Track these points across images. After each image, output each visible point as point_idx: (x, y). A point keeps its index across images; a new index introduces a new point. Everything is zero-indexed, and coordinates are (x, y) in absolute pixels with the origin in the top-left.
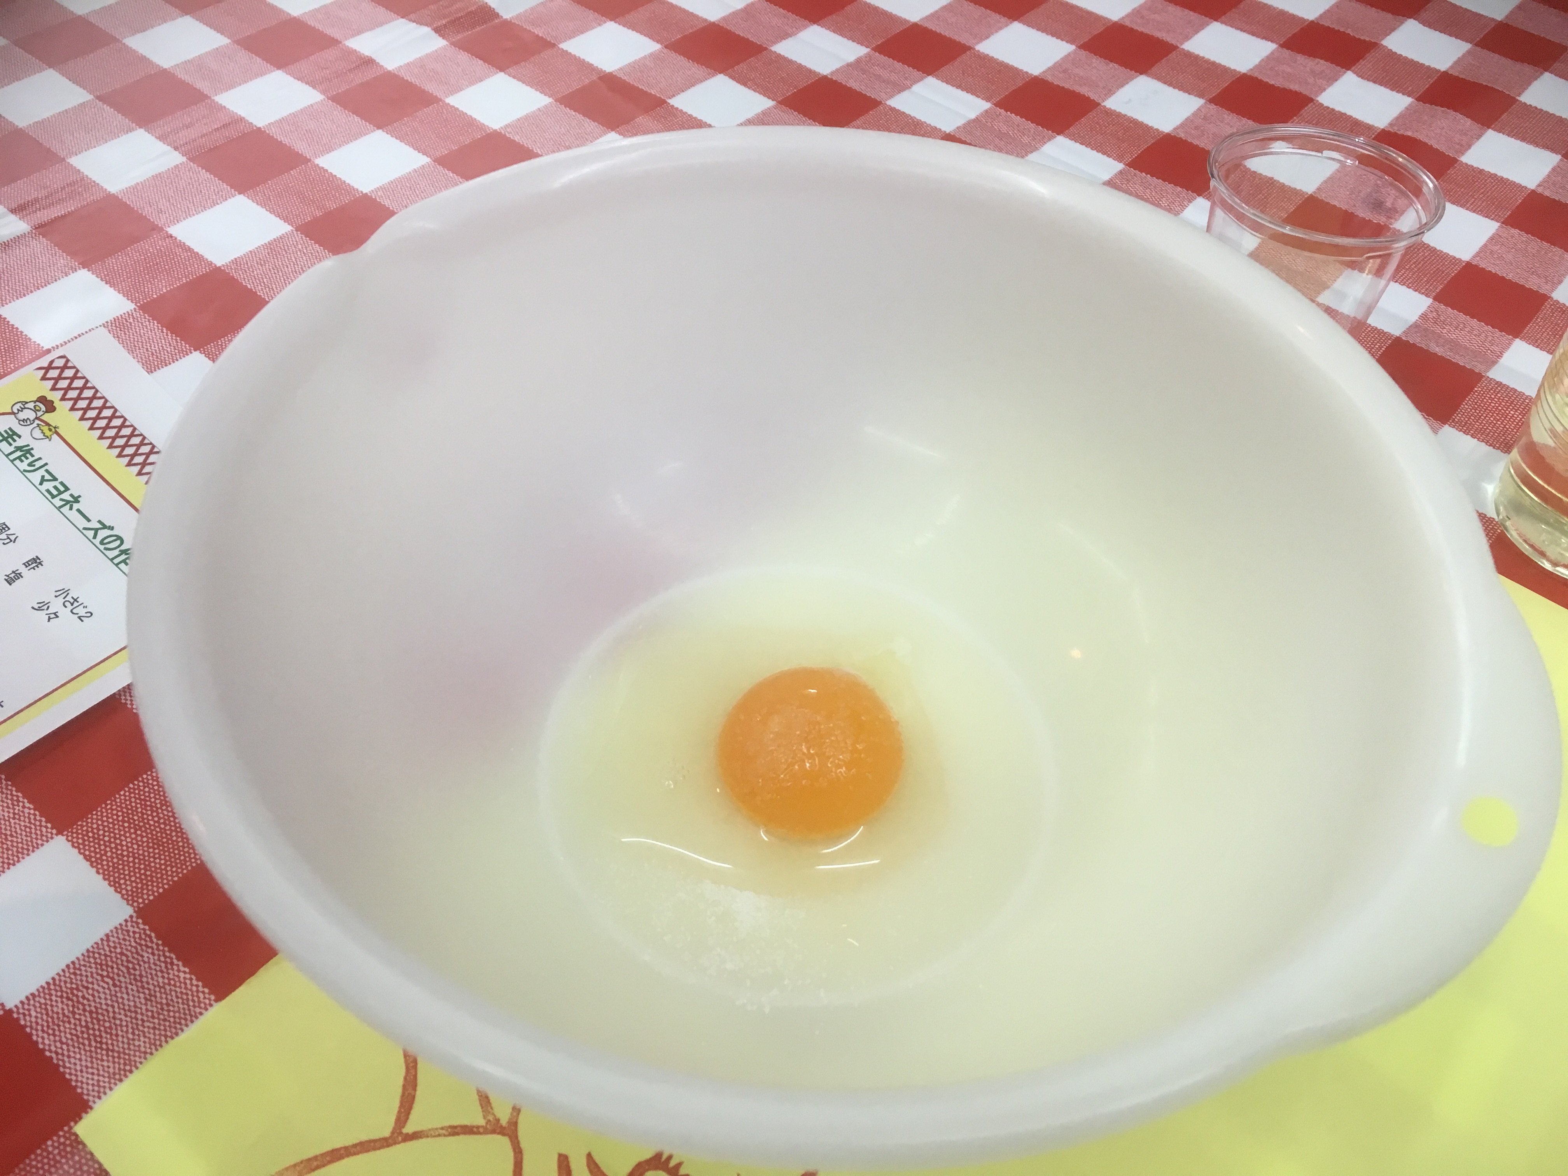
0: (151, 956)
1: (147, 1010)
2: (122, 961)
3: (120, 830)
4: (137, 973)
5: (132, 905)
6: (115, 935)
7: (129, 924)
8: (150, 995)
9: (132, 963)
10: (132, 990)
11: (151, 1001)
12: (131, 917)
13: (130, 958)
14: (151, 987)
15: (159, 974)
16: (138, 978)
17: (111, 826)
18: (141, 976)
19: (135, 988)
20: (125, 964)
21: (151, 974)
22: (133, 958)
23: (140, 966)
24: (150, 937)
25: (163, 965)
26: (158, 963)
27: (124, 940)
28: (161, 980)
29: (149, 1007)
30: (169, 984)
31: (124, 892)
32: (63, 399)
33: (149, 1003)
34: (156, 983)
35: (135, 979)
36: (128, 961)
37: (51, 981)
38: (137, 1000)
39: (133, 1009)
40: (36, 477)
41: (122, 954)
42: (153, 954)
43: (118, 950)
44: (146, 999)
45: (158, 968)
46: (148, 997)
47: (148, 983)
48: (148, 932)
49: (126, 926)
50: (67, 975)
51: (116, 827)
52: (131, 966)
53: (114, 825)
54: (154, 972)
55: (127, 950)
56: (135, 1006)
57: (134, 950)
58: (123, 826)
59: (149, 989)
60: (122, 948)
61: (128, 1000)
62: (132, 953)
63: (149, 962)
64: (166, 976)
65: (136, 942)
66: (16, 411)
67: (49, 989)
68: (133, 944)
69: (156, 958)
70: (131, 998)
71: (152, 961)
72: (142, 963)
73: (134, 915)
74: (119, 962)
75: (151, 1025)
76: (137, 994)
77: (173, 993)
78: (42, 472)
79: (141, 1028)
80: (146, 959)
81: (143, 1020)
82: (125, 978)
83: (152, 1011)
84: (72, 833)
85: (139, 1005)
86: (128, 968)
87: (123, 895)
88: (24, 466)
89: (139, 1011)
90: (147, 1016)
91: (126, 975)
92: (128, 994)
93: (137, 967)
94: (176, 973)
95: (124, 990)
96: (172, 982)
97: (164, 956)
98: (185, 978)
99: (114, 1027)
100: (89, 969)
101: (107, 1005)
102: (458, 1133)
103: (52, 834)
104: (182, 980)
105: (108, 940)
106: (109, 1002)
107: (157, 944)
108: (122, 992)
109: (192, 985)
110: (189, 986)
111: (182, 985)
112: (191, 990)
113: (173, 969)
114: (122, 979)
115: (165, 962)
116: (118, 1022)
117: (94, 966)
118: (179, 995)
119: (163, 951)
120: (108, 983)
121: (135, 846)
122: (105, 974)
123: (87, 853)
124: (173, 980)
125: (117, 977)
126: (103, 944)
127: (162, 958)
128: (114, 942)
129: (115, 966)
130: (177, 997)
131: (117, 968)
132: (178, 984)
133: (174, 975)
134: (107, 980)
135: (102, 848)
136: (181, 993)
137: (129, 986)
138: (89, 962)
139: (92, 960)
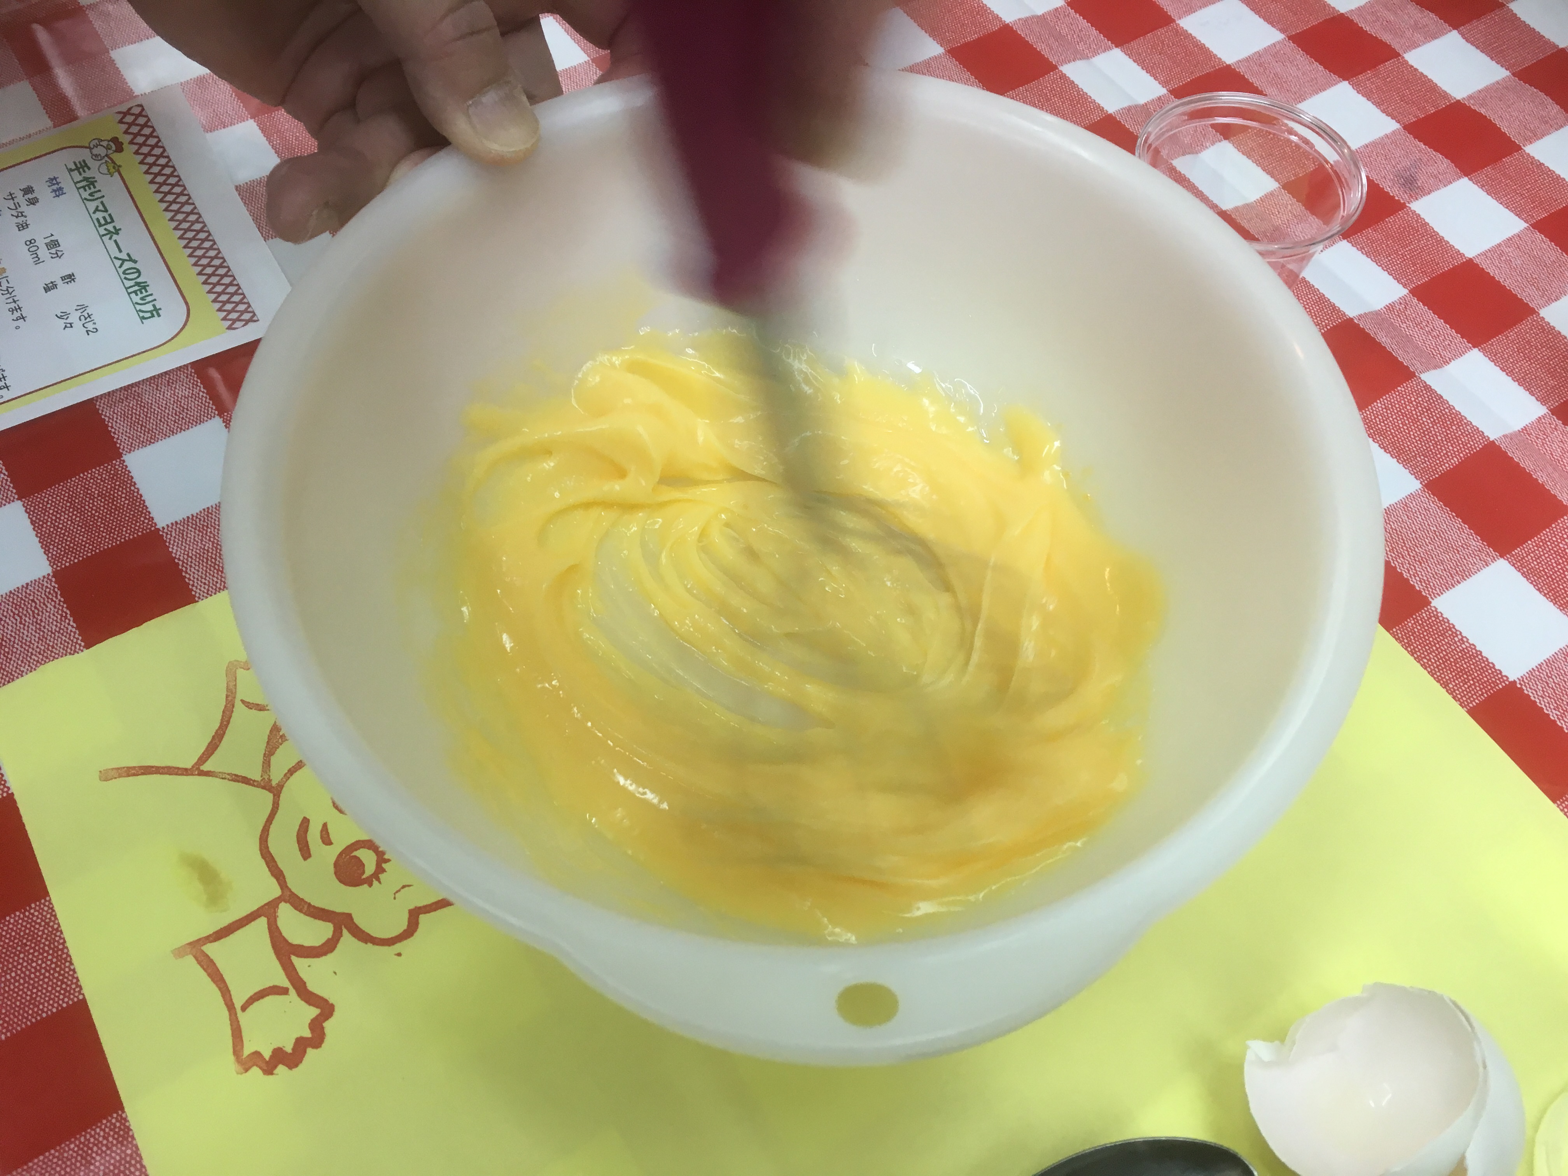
0: (53, 609)
1: (37, 647)
2: (31, 606)
3: (62, 507)
4: (39, 618)
5: (52, 567)
6: (33, 585)
7: (45, 580)
8: (43, 636)
9: (38, 610)
10: (32, 629)
11: (42, 641)
12: (49, 575)
13: (38, 606)
14: (46, 631)
15: (55, 623)
16: (39, 622)
17: (57, 502)
18: (41, 620)
19: (34, 628)
20: (33, 609)
21: (49, 621)
22: (40, 606)
23: (43, 613)
24: (56, 593)
25: (59, 617)
26: (56, 614)
27: (38, 591)
28: (54, 627)
29: (40, 646)
30: (59, 632)
31: (50, 555)
32: (131, 142)
33: (40, 642)
34: (50, 629)
35: (36, 622)
36: (36, 608)
38: (33, 638)
39: (28, 644)
40: (92, 206)
41: (33, 601)
42: (55, 607)
43: (31, 598)
44: (39, 638)
45: (55, 618)
46: (41, 637)
47: (44, 627)
48: (56, 590)
49: (43, 581)
51: (61, 504)
52: (36, 611)
53: (60, 502)
54: (51, 620)
55: (37, 599)
56: (30, 642)
57: (42, 601)
58: (66, 505)
59: (44, 632)
60: (34, 596)
61: (27, 636)
62: (40, 602)
63: (50, 612)
64: (59, 625)
65: (45, 595)
66: (92, 147)
68: (43, 596)
69: (56, 610)
70: (30, 635)
71: (52, 612)
72: (44, 611)
73: (51, 574)
74: (29, 606)
75: (36, 659)
76: (34, 633)
77: (59, 640)
78: (97, 203)
79: (29, 659)
80: (48, 610)
81: (32, 654)
82: (30, 619)
83: (40, 649)
84: (29, 501)
85: (33, 642)
86: (33, 612)
87: (48, 557)
88: (85, 195)
89: (32, 646)
90: (36, 651)
91: (31, 618)
92: (28, 631)
93: (40, 613)
94: (66, 626)
95: (26, 628)
96: (61, 631)
97: (62, 611)
98: (71, 631)
99: (11, 652)
100: (7, 606)
101: (11, 635)
102: (238, 781)
103: (14, 498)
104: (69, 631)
105: (27, 588)
106: (13, 634)
107: (60, 601)
108: (24, 629)
109: (74, 637)
110: (72, 638)
111: (68, 636)
112: (72, 641)
113: (65, 622)
114: (27, 619)
115: (62, 615)
116: (15, 650)
117: (11, 604)
118: (63, 642)
119: (63, 607)
120: (16, 620)
121: (69, 523)
122: (17, 612)
123: (34, 519)
124: (63, 629)
125: (24, 617)
126: (22, 590)
127: (60, 612)
128: (30, 590)
129: (25, 608)
130: (61, 643)
131: (27, 611)
132: (65, 634)
133: (64, 626)
134: (16, 617)
135: (46, 517)
136: (65, 641)
137: (30, 626)
138: (9, 601)
139: (11, 600)
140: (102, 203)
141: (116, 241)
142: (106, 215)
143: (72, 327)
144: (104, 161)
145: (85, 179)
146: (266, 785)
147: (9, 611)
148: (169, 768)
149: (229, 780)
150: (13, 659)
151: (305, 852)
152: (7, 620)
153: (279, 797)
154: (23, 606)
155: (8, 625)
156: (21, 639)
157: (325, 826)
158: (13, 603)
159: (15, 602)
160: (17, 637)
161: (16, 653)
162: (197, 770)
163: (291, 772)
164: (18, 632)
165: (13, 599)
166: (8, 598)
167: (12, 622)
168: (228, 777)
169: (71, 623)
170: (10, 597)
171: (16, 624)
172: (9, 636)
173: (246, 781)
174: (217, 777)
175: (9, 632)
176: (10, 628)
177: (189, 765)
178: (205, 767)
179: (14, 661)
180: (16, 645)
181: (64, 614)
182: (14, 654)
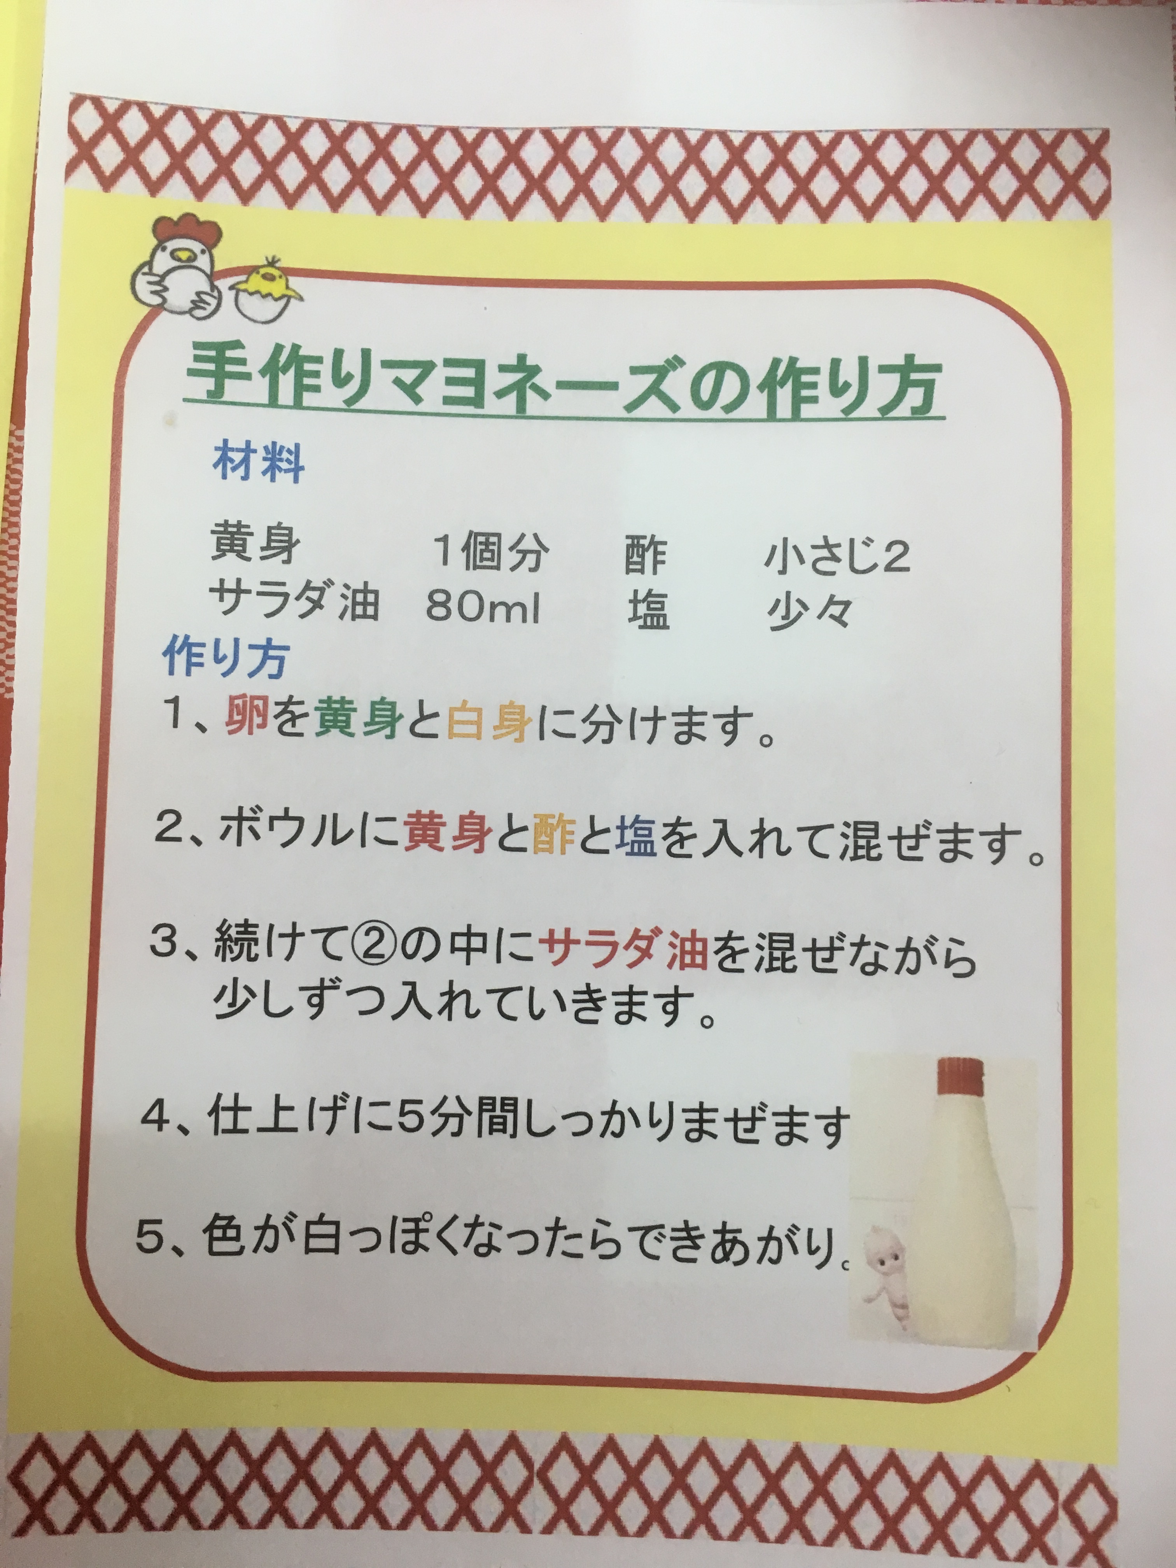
32: (199, 190)
40: (387, 394)
66: (156, 300)
78: (381, 378)
88: (332, 394)
140: (387, 364)
141: (561, 385)
142: (440, 373)
143: (847, 604)
144: (228, 297)
145: (272, 370)
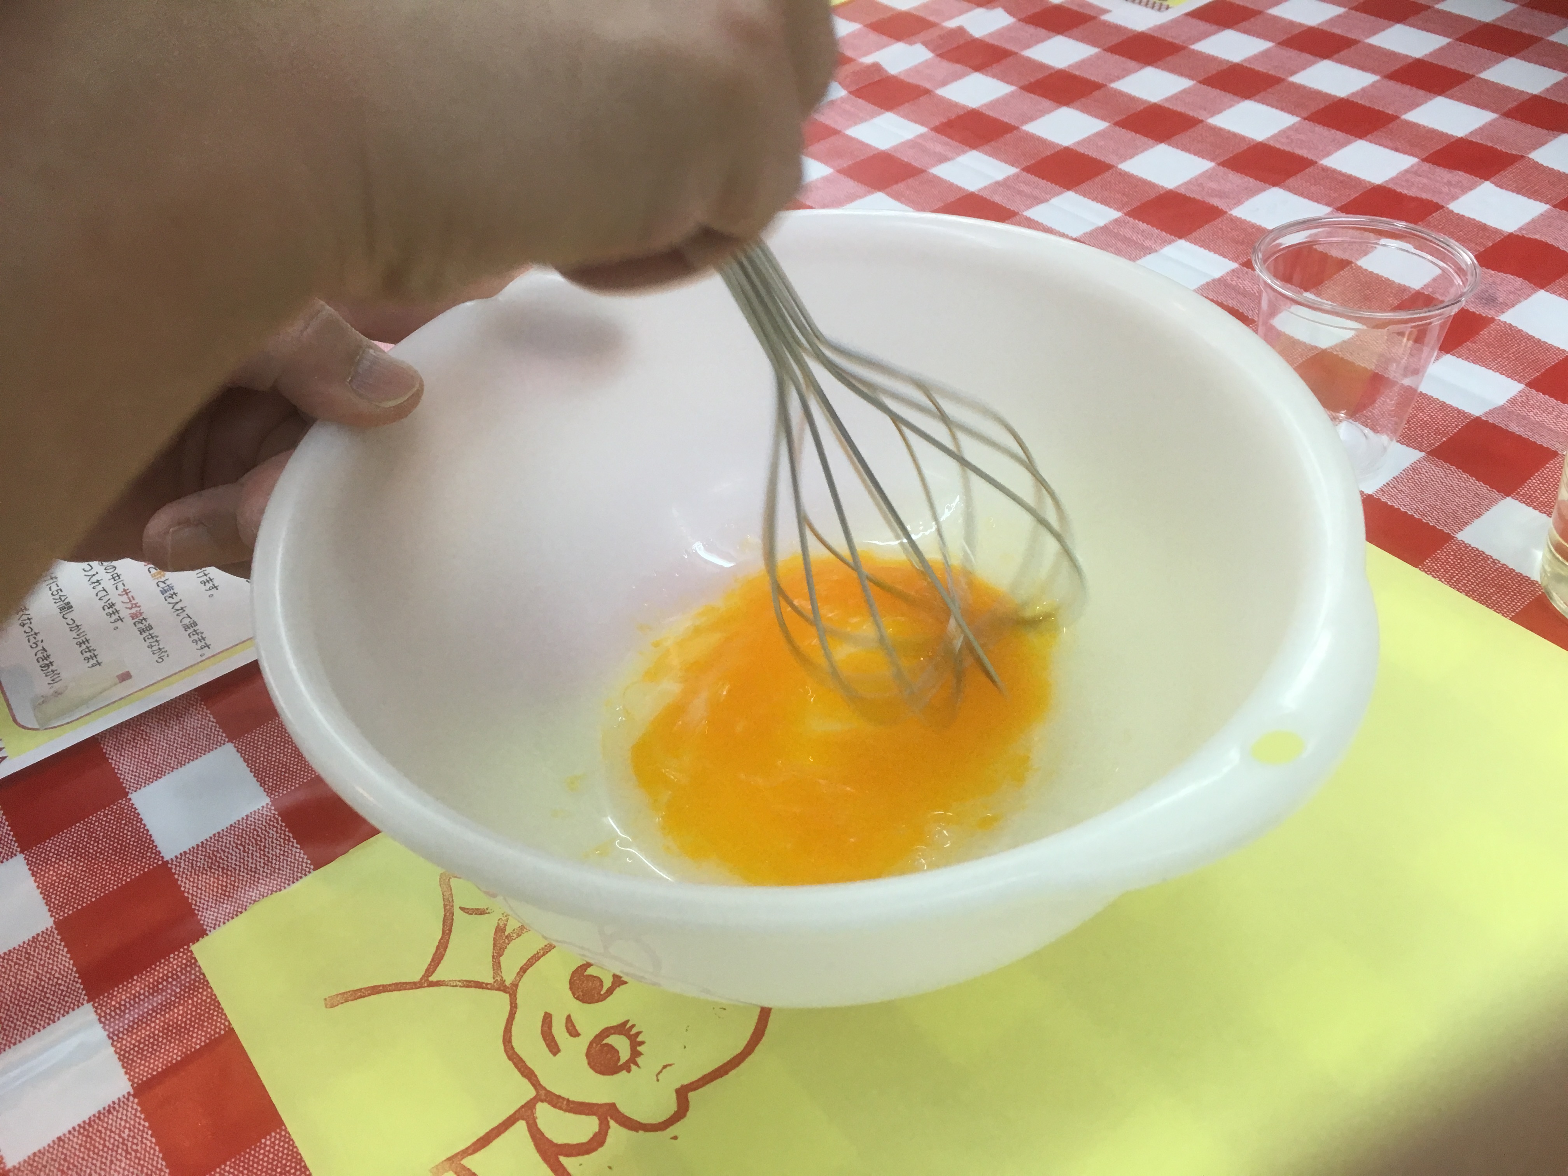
0: (275, 834)
1: (263, 872)
2: (253, 834)
3: (273, 743)
4: (263, 844)
5: (270, 797)
6: (253, 816)
7: (265, 809)
8: (268, 861)
9: (261, 837)
10: (256, 856)
11: (268, 865)
12: (267, 804)
13: (260, 834)
14: (270, 856)
16: (262, 848)
17: (268, 739)
18: (265, 847)
19: (258, 855)
20: (255, 837)
21: (272, 846)
22: (262, 833)
23: (266, 840)
24: (277, 819)
25: (282, 841)
26: (279, 839)
27: (259, 820)
29: (266, 870)
31: (266, 786)
33: (266, 867)
34: (274, 853)
35: (260, 849)
36: (258, 835)
37: (200, 844)
38: (258, 864)
39: (253, 870)
41: (254, 830)
42: (277, 832)
43: (253, 827)
44: (264, 863)
46: (266, 862)
47: (268, 852)
48: (277, 816)
49: (262, 810)
50: (213, 841)
51: (272, 740)
52: (259, 839)
53: (270, 738)
54: (274, 845)
55: (259, 827)
56: (256, 868)
57: (264, 828)
58: (276, 740)
59: (268, 857)
60: (255, 826)
61: (252, 863)
62: (262, 830)
63: (272, 838)
65: (266, 822)
67: (198, 850)
68: (264, 824)
69: (278, 835)
70: (254, 862)
71: (275, 837)
72: (267, 837)
73: (270, 803)
74: (251, 835)
75: (264, 882)
76: (258, 859)
77: (285, 862)
79: (256, 884)
80: (271, 836)
81: (259, 879)
82: (253, 847)
83: (267, 873)
85: (258, 867)
86: (256, 840)
87: (265, 789)
89: (258, 871)
90: (263, 876)
91: (255, 845)
92: (252, 859)
93: (263, 840)
94: (290, 848)
95: (250, 856)
96: (286, 854)
97: (285, 835)
98: (296, 852)
99: (237, 880)
100: (229, 839)
101: (236, 865)
102: (471, 987)
103: (224, 741)
104: (294, 853)
105: (247, 820)
106: (238, 863)
107: (281, 826)
108: (248, 857)
109: (299, 857)
110: (297, 858)
111: (293, 857)
112: (298, 860)
113: (289, 845)
114: (251, 847)
115: (284, 839)
116: (241, 878)
117: (232, 836)
118: (289, 863)
119: (285, 831)
120: (240, 850)
121: (282, 755)
122: (239, 842)
123: (247, 757)
124: (287, 852)
125: (247, 846)
126: (243, 822)
127: (283, 836)
128: (251, 821)
129: (247, 838)
130: (287, 865)
131: (249, 840)
132: (290, 855)
133: (288, 849)
134: (239, 847)
135: (258, 754)
136: (291, 862)
137: (255, 853)
138: (230, 833)
139: (233, 832)
146: (501, 986)
147: (232, 843)
148: (396, 984)
149: (460, 987)
150: (240, 886)
151: (554, 1048)
152: (231, 851)
153: (515, 996)
154: (244, 836)
155: (232, 855)
156: (246, 867)
157: (569, 1018)
158: (235, 835)
159: (237, 833)
160: (242, 865)
161: (242, 880)
162: (426, 982)
163: (523, 970)
164: (242, 861)
165: (235, 831)
166: (229, 831)
167: (236, 852)
168: (460, 984)
169: (295, 845)
170: (231, 829)
171: (240, 853)
172: (233, 866)
173: (479, 985)
174: (447, 985)
175: (234, 862)
176: (234, 858)
177: (417, 978)
178: (433, 978)
179: (242, 888)
180: (241, 873)
181: (287, 838)
182: (241, 882)
